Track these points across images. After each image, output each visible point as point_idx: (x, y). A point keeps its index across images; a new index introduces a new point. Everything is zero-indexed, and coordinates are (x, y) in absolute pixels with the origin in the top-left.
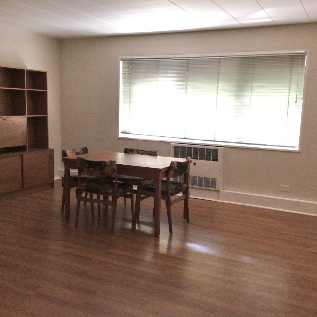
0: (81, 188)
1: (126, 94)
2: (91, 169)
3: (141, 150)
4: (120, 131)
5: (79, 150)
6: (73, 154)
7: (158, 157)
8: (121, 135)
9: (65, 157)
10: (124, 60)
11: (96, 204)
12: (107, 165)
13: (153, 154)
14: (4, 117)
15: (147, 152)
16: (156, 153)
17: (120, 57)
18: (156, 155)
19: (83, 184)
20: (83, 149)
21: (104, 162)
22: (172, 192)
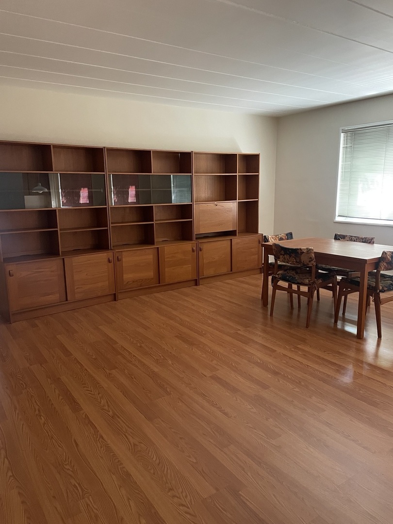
0: (277, 276)
1: (346, 170)
2: (287, 257)
3: (355, 237)
4: (337, 214)
5: (283, 235)
6: (275, 239)
7: (375, 244)
8: (338, 219)
9: (265, 242)
10: (345, 132)
11: (295, 296)
12: (304, 252)
13: (369, 241)
14: (216, 202)
15: (362, 239)
16: (372, 241)
17: (341, 128)
18: (372, 242)
19: (280, 272)
20: (287, 235)
21: (300, 249)
22: (383, 288)
